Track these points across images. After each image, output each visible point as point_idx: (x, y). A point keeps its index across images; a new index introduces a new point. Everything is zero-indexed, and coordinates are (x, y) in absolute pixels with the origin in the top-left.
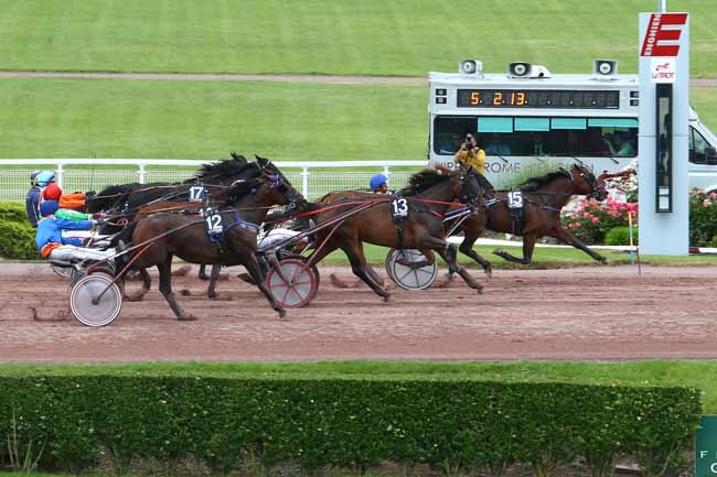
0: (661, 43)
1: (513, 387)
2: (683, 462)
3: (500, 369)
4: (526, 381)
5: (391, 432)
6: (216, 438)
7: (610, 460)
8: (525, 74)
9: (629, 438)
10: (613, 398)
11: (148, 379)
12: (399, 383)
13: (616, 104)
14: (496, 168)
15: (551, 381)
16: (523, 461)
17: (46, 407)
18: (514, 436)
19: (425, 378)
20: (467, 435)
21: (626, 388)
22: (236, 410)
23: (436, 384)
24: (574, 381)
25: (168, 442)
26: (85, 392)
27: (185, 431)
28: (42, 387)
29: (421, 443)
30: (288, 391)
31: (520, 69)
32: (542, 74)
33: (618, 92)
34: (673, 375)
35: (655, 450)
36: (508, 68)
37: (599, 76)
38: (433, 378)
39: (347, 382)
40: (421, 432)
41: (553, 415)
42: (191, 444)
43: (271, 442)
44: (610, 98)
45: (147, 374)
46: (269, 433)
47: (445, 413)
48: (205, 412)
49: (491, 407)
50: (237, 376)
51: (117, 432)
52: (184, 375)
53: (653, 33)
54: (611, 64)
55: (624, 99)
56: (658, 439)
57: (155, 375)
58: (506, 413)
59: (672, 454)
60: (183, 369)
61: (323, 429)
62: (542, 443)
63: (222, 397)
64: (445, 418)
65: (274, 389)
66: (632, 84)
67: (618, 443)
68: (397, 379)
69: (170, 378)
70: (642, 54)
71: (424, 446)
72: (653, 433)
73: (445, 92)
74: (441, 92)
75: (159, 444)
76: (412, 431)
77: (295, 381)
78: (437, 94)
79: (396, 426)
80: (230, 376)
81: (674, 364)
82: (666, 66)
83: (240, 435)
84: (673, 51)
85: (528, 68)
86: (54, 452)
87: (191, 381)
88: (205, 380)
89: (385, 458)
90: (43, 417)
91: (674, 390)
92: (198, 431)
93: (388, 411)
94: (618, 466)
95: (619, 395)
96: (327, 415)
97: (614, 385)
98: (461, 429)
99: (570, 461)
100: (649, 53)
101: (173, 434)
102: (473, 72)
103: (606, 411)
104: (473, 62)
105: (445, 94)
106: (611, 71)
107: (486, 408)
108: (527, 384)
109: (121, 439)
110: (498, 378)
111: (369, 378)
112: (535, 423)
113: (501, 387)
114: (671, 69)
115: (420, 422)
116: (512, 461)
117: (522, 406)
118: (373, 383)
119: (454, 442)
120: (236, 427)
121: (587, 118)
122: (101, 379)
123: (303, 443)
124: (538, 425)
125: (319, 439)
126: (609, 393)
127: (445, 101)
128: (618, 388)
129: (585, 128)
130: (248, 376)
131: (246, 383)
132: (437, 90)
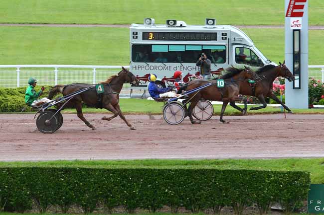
0: (295, 11)
1: (224, 171)
2: (302, 206)
3: (218, 163)
4: (229, 169)
5: (167, 193)
6: (87, 196)
7: (269, 205)
8: (174, 25)
9: (277, 195)
10: (269, 177)
11: (55, 168)
12: (170, 170)
13: (215, 39)
14: (160, 68)
15: (241, 169)
16: (228, 206)
17: (7, 182)
18: (224, 194)
19: (183, 167)
20: (202, 194)
21: (275, 172)
22: (95, 183)
23: (188, 170)
24: (252, 168)
25: (64, 198)
26: (26, 175)
27: (72, 193)
28: (6, 173)
29: (181, 197)
30: (120, 174)
31: (171, 23)
32: (181, 25)
33: (216, 33)
34: (298, 165)
35: (289, 200)
36: (166, 22)
37: (208, 26)
38: (187, 167)
39: (147, 170)
40: (181, 193)
41: (242, 185)
42: (75, 199)
43: (112, 197)
44: (212, 36)
45: (54, 166)
46: (111, 193)
47: (192, 184)
48: (81, 184)
49: (213, 181)
50: (97, 167)
51: (40, 193)
52: (72, 166)
53: (291, 6)
54: (213, 20)
55: (219, 36)
56: (290, 195)
57: (58, 167)
58: (220, 184)
59: (297, 202)
60: (71, 164)
61: (136, 191)
62: (237, 198)
63: (89, 176)
64: (192, 186)
65: (113, 173)
66: (223, 29)
67: (272, 197)
68: (170, 168)
69: (66, 168)
70: (287, 16)
71: (183, 199)
72: (288, 193)
73: (137, 33)
74: (135, 33)
75: (60, 198)
76: (176, 192)
77: (123, 169)
78: (133, 34)
79: (169, 190)
80: (93, 167)
81: (298, 160)
82: (297, 21)
83: (98, 194)
84: (300, 15)
85: (175, 22)
86: (11, 203)
87: (75, 169)
88: (81, 169)
89: (164, 204)
90: (6, 187)
91: (298, 173)
92: (78, 193)
93: (165, 183)
94: (272, 208)
95: (273, 175)
96: (138, 185)
97: (270, 171)
98: (200, 191)
99: (250, 206)
100: (290, 16)
101: (67, 194)
102: (150, 24)
103: (266, 182)
104: (150, 19)
105: (137, 34)
106: (213, 24)
107: (211, 181)
108: (229, 170)
109: (42, 197)
110: (217, 167)
111: (157, 167)
112: (233, 188)
113: (218, 172)
114: (300, 22)
115: (181, 188)
116: (223, 206)
117: (228, 180)
118: (159, 170)
119: (196, 197)
120: (95, 191)
121: (202, 45)
122: (33, 169)
123: (127, 198)
124: (235, 189)
125: (134, 196)
126: (268, 174)
127: (137, 37)
128: (272, 172)
129: (201, 50)
130: (101, 167)
131: (100, 170)
132: (133, 32)
